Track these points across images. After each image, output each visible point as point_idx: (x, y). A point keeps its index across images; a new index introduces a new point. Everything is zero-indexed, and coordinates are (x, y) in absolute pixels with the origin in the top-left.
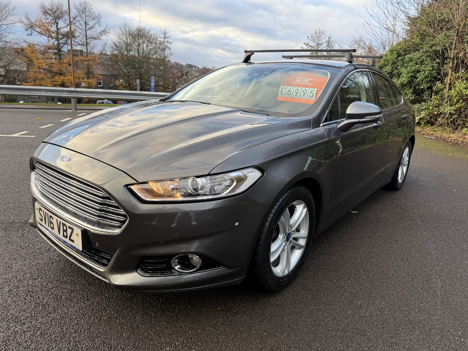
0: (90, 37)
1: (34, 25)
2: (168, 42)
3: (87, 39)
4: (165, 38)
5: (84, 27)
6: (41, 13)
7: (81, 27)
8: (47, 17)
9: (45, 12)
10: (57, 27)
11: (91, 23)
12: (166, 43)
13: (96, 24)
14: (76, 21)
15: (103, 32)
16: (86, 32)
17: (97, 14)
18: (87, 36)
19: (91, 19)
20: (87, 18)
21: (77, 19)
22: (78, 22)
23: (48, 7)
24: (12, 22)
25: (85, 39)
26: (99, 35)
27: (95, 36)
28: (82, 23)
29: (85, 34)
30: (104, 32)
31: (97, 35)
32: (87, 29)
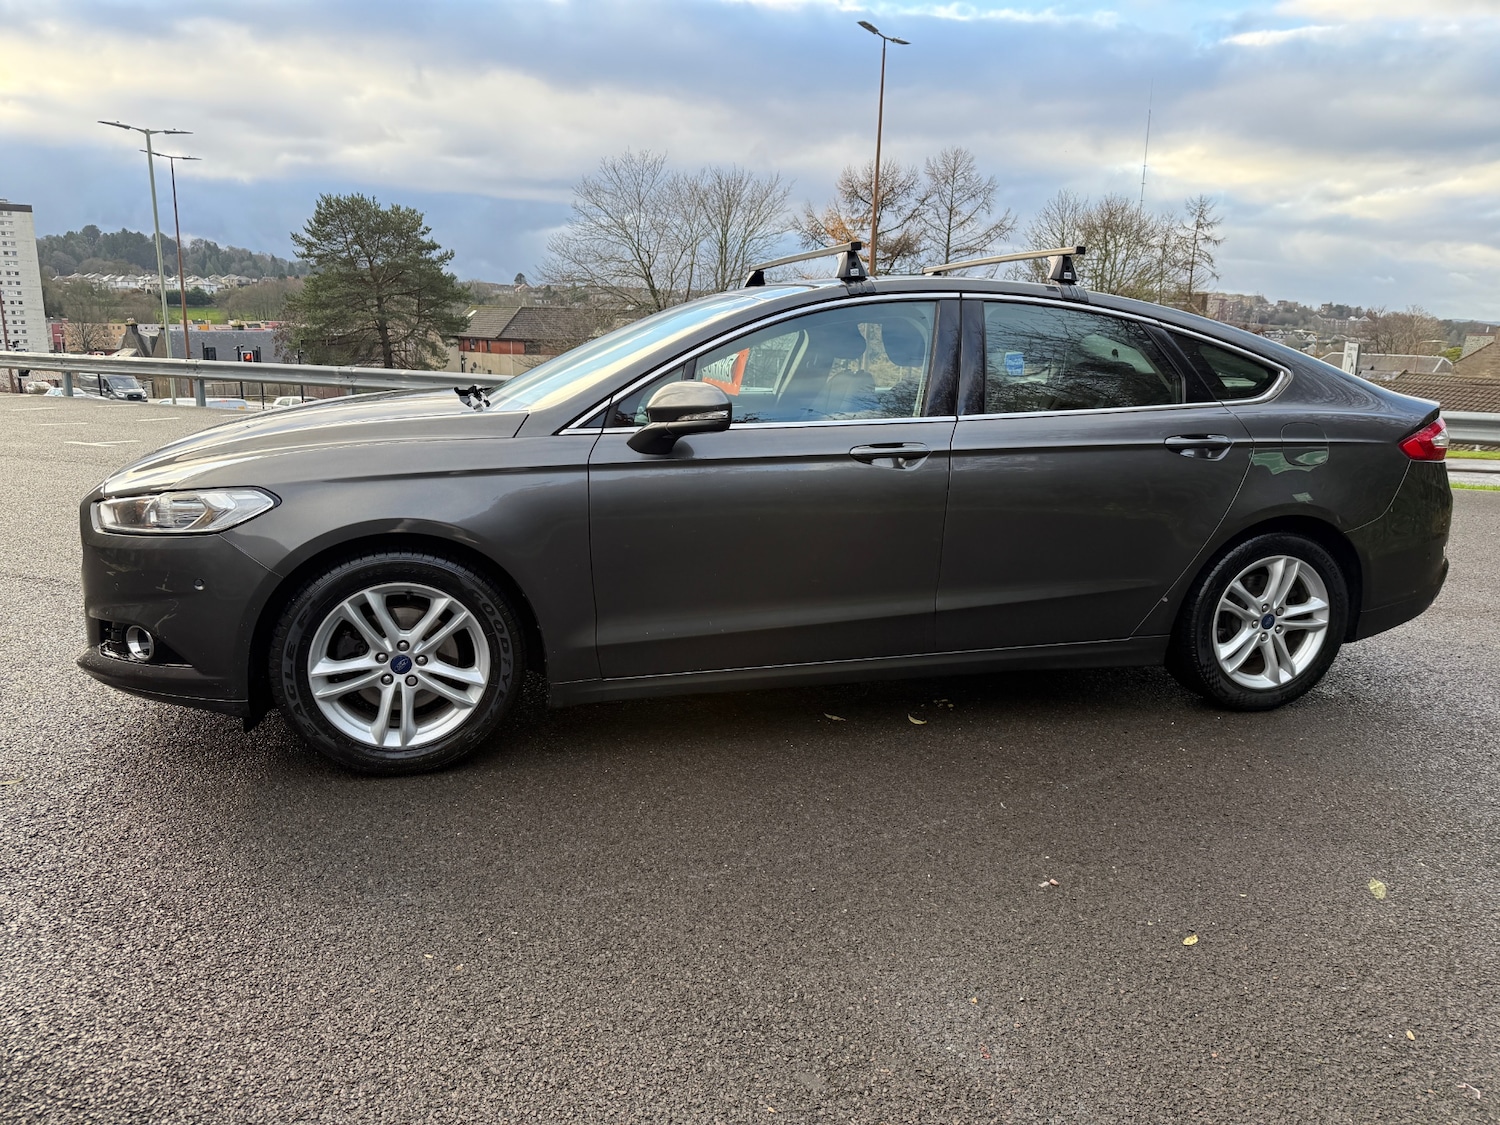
0: (959, 247)
1: (823, 230)
2: (1208, 238)
3: (948, 255)
4: (1199, 226)
5: (946, 221)
6: (840, 198)
7: (937, 222)
8: (856, 206)
9: (853, 195)
10: (875, 228)
11: (965, 209)
12: (1200, 242)
13: (980, 210)
14: (927, 208)
15: (997, 227)
16: (949, 235)
17: (985, 181)
18: (951, 245)
19: (966, 196)
20: (956, 196)
21: (930, 200)
22: (932, 211)
23: (861, 179)
24: (777, 229)
25: (944, 255)
26: (983, 239)
27: (972, 243)
28: (943, 210)
29: (946, 241)
30: (998, 230)
31: (978, 240)
32: (952, 225)
